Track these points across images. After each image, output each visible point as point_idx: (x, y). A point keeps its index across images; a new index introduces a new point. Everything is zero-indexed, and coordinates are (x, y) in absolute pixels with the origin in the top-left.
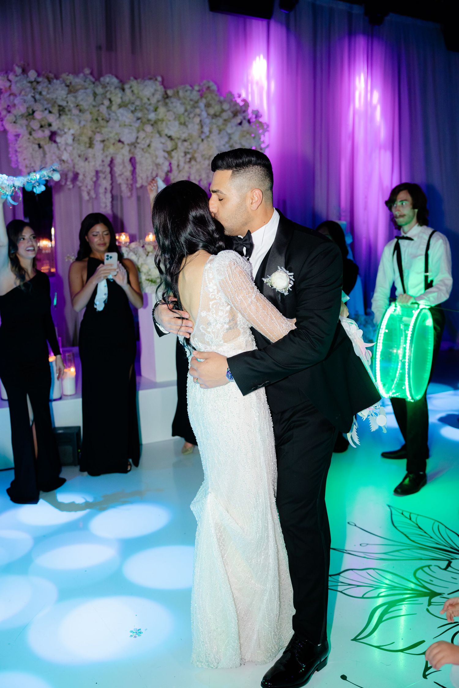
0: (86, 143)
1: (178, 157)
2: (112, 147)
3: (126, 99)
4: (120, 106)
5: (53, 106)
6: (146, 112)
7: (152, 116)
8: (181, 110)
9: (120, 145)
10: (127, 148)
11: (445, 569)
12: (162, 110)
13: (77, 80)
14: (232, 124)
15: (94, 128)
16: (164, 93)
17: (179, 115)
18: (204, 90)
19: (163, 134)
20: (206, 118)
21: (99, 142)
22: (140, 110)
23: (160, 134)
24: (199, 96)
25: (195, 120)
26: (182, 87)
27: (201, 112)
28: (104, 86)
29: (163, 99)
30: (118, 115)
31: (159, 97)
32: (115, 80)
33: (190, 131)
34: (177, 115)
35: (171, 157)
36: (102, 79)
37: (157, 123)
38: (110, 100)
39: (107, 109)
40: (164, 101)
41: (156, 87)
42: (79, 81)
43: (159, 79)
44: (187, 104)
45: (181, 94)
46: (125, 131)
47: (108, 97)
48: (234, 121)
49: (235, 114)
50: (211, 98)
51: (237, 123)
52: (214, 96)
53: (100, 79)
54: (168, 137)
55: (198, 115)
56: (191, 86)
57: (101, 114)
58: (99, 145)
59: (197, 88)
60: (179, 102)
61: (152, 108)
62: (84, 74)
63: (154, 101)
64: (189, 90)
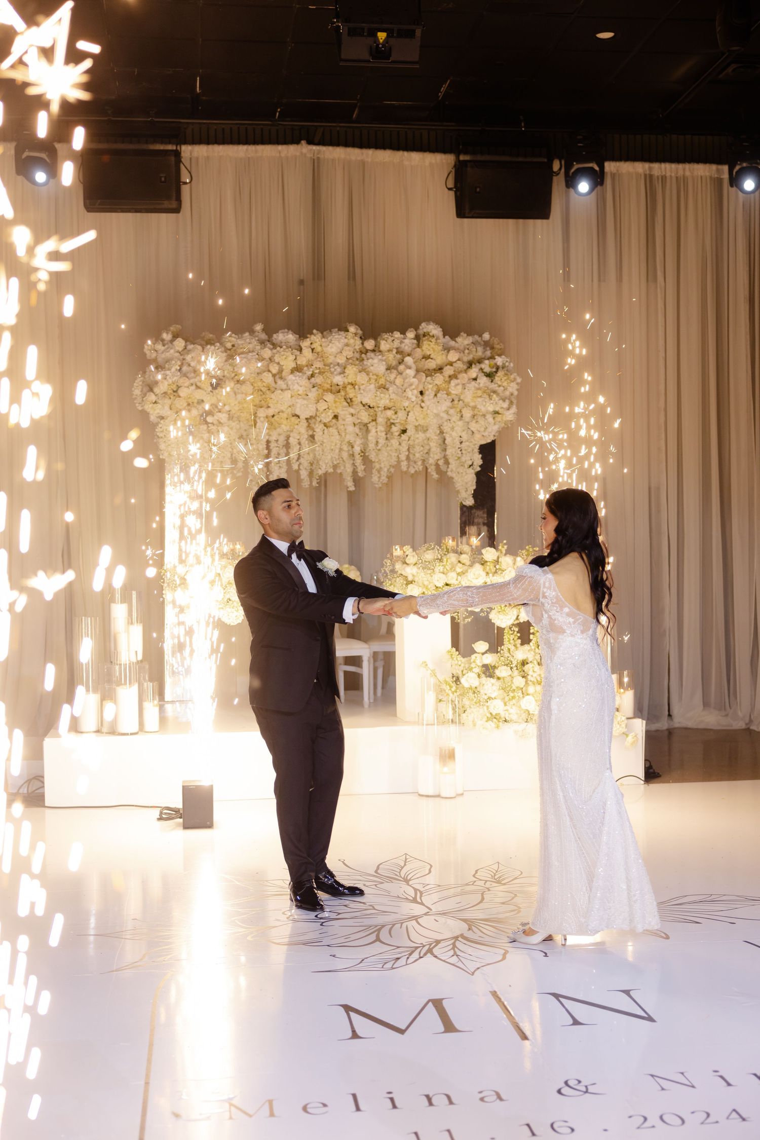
0: (248, 420)
1: (377, 432)
2: (285, 422)
3: (302, 361)
4: (292, 372)
6: (328, 375)
7: (338, 379)
8: (381, 368)
9: (294, 419)
10: (305, 424)
12: (351, 370)
13: (240, 342)
14: (459, 381)
15: (257, 402)
16: (361, 346)
17: (377, 376)
18: (421, 336)
19: (357, 401)
20: (414, 377)
21: (262, 419)
22: (319, 373)
23: (350, 402)
24: (415, 346)
25: (399, 381)
26: (386, 336)
27: (405, 369)
28: (275, 346)
29: (357, 355)
30: (290, 383)
31: (350, 354)
32: (291, 337)
33: (393, 396)
34: (373, 375)
35: (368, 431)
36: (275, 336)
37: (345, 387)
38: (278, 363)
39: (274, 376)
40: (360, 357)
41: (344, 341)
42: (243, 342)
43: (352, 329)
44: (392, 358)
45: (384, 346)
46: (300, 402)
47: (277, 361)
48: (464, 377)
49: (468, 365)
50: (428, 347)
51: (469, 379)
52: (432, 345)
53: (272, 336)
54: (364, 406)
55: (401, 374)
56: (403, 332)
57: (265, 384)
58: (262, 422)
59: (411, 334)
60: (380, 357)
61: (339, 369)
62: (252, 332)
63: (341, 360)
64: (397, 338)
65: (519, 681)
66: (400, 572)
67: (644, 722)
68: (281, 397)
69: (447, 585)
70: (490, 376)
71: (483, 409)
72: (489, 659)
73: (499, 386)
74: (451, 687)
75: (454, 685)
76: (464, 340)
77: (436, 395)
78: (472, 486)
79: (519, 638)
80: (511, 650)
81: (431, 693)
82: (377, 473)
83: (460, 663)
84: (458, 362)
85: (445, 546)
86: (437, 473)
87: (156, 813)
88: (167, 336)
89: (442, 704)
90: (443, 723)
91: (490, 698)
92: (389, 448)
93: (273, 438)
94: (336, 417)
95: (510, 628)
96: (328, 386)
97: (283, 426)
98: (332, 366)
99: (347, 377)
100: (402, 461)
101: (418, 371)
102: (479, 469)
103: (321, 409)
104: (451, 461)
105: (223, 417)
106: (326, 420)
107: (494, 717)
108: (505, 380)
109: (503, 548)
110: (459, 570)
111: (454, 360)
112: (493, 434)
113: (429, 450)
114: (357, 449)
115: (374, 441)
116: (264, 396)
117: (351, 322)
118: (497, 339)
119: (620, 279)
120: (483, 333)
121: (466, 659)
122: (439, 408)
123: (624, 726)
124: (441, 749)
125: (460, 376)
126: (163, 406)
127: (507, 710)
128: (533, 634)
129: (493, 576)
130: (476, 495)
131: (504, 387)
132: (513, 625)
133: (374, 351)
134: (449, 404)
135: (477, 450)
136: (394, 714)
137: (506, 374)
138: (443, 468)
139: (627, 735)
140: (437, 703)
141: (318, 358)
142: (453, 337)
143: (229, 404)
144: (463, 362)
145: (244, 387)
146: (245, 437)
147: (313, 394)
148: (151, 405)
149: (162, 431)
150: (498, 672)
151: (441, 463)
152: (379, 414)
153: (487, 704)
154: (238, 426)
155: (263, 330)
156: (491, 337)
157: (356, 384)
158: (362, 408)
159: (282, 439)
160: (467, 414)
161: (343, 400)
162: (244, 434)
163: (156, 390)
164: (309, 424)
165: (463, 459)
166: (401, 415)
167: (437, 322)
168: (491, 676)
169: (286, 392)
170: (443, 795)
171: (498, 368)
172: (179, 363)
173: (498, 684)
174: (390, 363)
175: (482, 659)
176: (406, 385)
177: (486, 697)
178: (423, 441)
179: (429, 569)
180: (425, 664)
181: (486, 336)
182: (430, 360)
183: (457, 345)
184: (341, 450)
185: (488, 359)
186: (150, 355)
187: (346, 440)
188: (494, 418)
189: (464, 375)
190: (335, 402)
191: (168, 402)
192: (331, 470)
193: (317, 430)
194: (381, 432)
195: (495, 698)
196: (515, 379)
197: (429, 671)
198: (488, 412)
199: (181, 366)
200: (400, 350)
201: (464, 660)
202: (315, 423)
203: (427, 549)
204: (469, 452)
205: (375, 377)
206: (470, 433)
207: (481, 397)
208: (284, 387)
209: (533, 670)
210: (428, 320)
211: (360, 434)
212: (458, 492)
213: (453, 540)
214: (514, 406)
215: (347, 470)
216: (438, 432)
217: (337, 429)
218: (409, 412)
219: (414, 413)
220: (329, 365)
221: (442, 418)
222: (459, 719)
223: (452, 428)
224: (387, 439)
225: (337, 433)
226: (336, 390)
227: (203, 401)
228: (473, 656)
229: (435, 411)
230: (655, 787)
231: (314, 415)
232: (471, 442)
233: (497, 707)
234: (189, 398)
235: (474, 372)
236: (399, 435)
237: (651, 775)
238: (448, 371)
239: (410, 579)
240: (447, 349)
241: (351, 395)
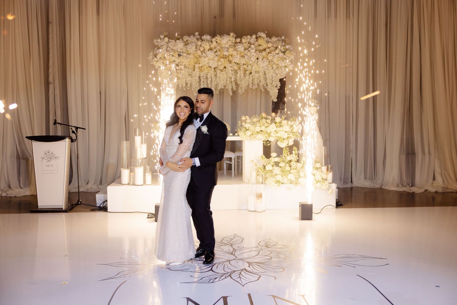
0: (192, 68)
1: (240, 73)
2: (206, 69)
3: (212, 46)
4: (209, 50)
6: (222, 51)
7: (226, 53)
8: (242, 49)
9: (209, 68)
10: (213, 70)
12: (231, 50)
13: (189, 39)
14: (271, 54)
15: (195, 61)
16: (235, 41)
17: (241, 52)
18: (258, 37)
19: (233, 61)
20: (255, 52)
21: (197, 68)
22: (219, 51)
23: (230, 62)
24: (255, 41)
25: (248, 54)
26: (244, 37)
27: (251, 50)
28: (202, 40)
29: (234, 44)
30: (207, 54)
31: (231, 44)
32: (208, 37)
33: (246, 60)
34: (239, 52)
35: (237, 73)
36: (203, 37)
37: (229, 56)
38: (203, 47)
39: (202, 52)
40: (235, 45)
41: (229, 39)
42: (190, 39)
43: (232, 34)
44: (246, 45)
45: (244, 41)
46: (211, 62)
47: (203, 46)
48: (274, 53)
49: (276, 48)
50: (260, 41)
51: (276, 54)
52: (262, 41)
53: (202, 37)
54: (236, 63)
55: (249, 51)
56: (251, 36)
57: (198, 55)
58: (197, 69)
59: (254, 36)
60: (242, 45)
61: (226, 50)
62: (194, 35)
63: (227, 46)
64: (249, 38)
65: (288, 168)
66: (244, 126)
67: (336, 185)
68: (204, 60)
69: (261, 131)
70: (284, 52)
71: (281, 65)
72: (277, 159)
73: (287, 56)
74: (262, 170)
75: (263, 169)
76: (274, 39)
77: (263, 60)
78: (276, 94)
79: (289, 152)
80: (286, 156)
81: (254, 172)
82: (241, 89)
83: (265, 161)
84: (272, 47)
85: (261, 116)
86: (263, 89)
87: (146, 215)
88: (162, 37)
89: (258, 176)
90: (259, 184)
91: (276, 174)
92: (245, 79)
93: (201, 75)
94: (225, 67)
95: (285, 148)
96: (222, 56)
97: (205, 71)
98: (224, 48)
99: (229, 52)
100: (250, 84)
101: (256, 50)
102: (279, 88)
103: (219, 64)
104: (268, 85)
105: (182, 67)
106: (221, 69)
107: (278, 182)
108: (289, 54)
109: (283, 117)
110: (266, 125)
111: (270, 46)
112: (284, 74)
113: (260, 80)
114: (233, 80)
115: (239, 77)
116: (198, 59)
117: (232, 32)
118: (287, 39)
119: (336, 17)
120: (282, 36)
121: (268, 159)
122: (264, 64)
123: (328, 186)
124: (257, 194)
125: (272, 52)
126: (160, 63)
127: (283, 179)
128: (294, 150)
129: (279, 128)
130: (277, 98)
131: (289, 57)
132: (286, 147)
133: (240, 43)
134: (268, 63)
135: (278, 81)
136: (242, 180)
137: (290, 52)
138: (266, 87)
139: (329, 190)
140: (256, 176)
141: (218, 45)
142: (270, 38)
143: (185, 62)
144: (274, 47)
145: (190, 56)
146: (191, 75)
147: (216, 59)
148: (155, 63)
149: (159, 72)
150: (280, 165)
151: (265, 85)
152: (241, 66)
153: (275, 177)
154: (188, 71)
155: (199, 35)
156: (285, 38)
157: (233, 55)
158: (235, 64)
159: (205, 76)
160: (275, 67)
161: (228, 61)
162: (191, 73)
163: (157, 57)
164: (215, 70)
165: (273, 84)
166: (250, 67)
167: (264, 32)
168: (278, 166)
169: (206, 58)
170: (257, 211)
171: (287, 50)
172: (166, 47)
173: (280, 169)
174: (246, 47)
175: (274, 159)
176: (251, 56)
177: (275, 174)
178: (258, 77)
179: (254, 125)
180: (253, 161)
181: (283, 38)
182: (261, 46)
183: (271, 41)
184: (227, 80)
185: (283, 46)
186: (156, 44)
187: (229, 76)
188: (285, 69)
189: (274, 52)
190: (224, 62)
191: (162, 61)
192: (223, 88)
193: (218, 72)
194: (242, 73)
195: (279, 174)
196: (293, 54)
197: (254, 164)
198: (282, 66)
199: (167, 48)
200: (250, 42)
201: (267, 160)
202: (217, 70)
203: (255, 117)
204: (275, 81)
205: (240, 52)
206: (276, 74)
207: (280, 60)
208: (205, 56)
209: (293, 164)
210: (261, 31)
211: (234, 74)
212: (271, 96)
213: (265, 114)
214: (292, 64)
215: (229, 87)
216: (264, 74)
217: (225, 72)
218: (252, 66)
219: (254, 66)
220: (223, 48)
221: (265, 68)
222: (264, 182)
223: (269, 72)
224: (245, 76)
225: (225, 74)
226: (225, 57)
227: (175, 61)
228: (271, 158)
229: (262, 66)
230: (340, 210)
231: (217, 67)
232: (276, 78)
233: (279, 178)
234: (170, 60)
235: (277, 51)
236: (249, 75)
237: (339, 205)
238: (268, 50)
239: (247, 128)
240: (268, 42)
241: (231, 59)
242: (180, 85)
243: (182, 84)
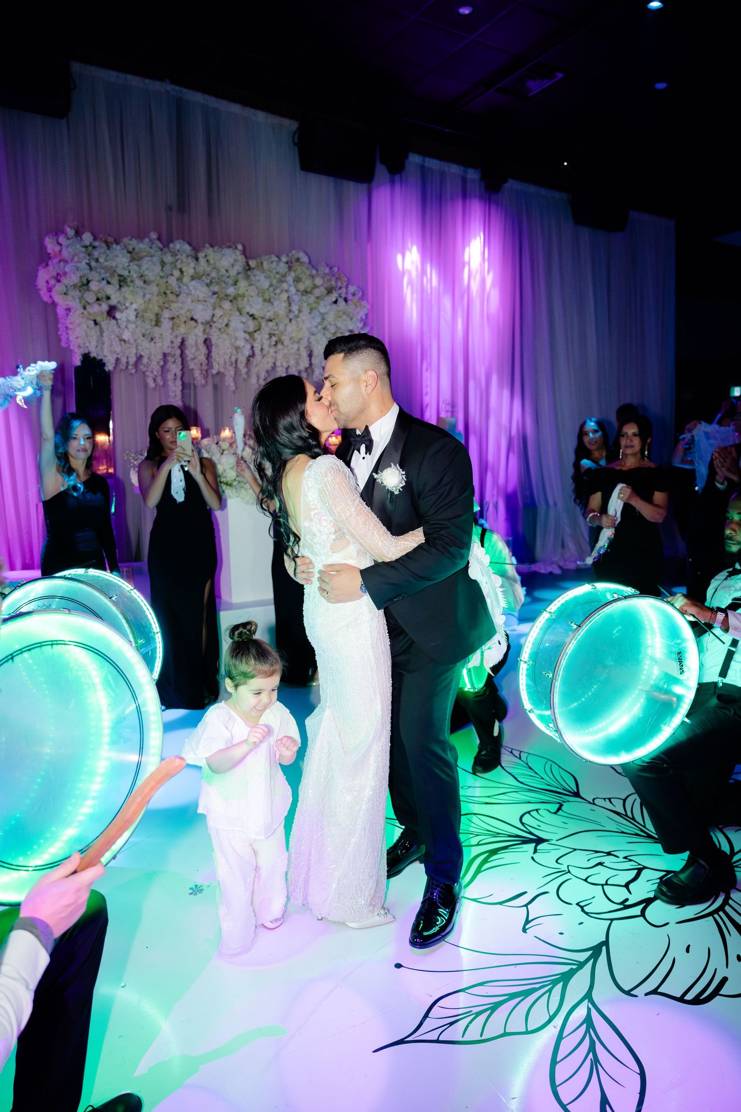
0: (151, 320)
1: (262, 339)
2: (183, 325)
3: (200, 270)
4: (193, 278)
5: (112, 275)
6: (224, 285)
7: (231, 291)
8: (266, 284)
9: (192, 322)
10: (201, 328)
11: (555, 813)
12: (243, 284)
13: (140, 246)
14: (324, 302)
15: (161, 303)
16: (246, 264)
17: (263, 291)
18: (293, 262)
19: (245, 311)
20: (295, 294)
21: (164, 320)
22: (216, 283)
23: (240, 312)
25: (282, 297)
26: (265, 257)
27: (289, 287)
28: (174, 253)
29: (245, 270)
30: (191, 288)
31: (239, 269)
32: (187, 248)
34: (259, 289)
36: (172, 245)
37: (237, 298)
38: (180, 269)
39: (176, 281)
40: (247, 273)
41: (234, 256)
42: (143, 247)
43: (239, 247)
44: (274, 276)
45: (265, 266)
46: (198, 307)
47: (178, 266)
49: (329, 290)
50: (301, 271)
51: (331, 302)
53: (169, 245)
55: (285, 290)
56: (278, 257)
57: (169, 287)
58: (168, 323)
59: (284, 259)
60: (264, 275)
61: (231, 282)
62: (150, 239)
63: (233, 273)
68: (182, 300)
70: (346, 301)
73: (353, 310)
76: (324, 270)
77: (309, 312)
82: (255, 376)
84: (321, 287)
88: (70, 231)
96: (224, 295)
97: (181, 328)
98: (225, 278)
99: (238, 289)
103: (217, 315)
105: (131, 314)
106: (221, 326)
108: (358, 305)
111: (319, 285)
116: (166, 299)
125: (324, 298)
126: (72, 298)
131: (358, 310)
133: (257, 269)
137: (358, 301)
141: (213, 269)
143: (137, 303)
144: (326, 287)
145: (150, 287)
146: (149, 335)
148: (59, 297)
152: (262, 324)
154: (143, 325)
155: (159, 239)
157: (245, 296)
158: (249, 317)
159: (178, 341)
161: (235, 309)
162: (148, 332)
163: (65, 281)
164: (206, 328)
166: (281, 326)
169: (188, 297)
171: (350, 296)
172: (88, 257)
174: (272, 281)
181: (336, 270)
183: (319, 273)
189: (328, 298)
190: (229, 310)
191: (77, 294)
193: (214, 334)
196: (364, 305)
199: (89, 261)
202: (211, 328)
208: (186, 291)
216: (307, 344)
217: (228, 334)
220: (222, 277)
225: (228, 338)
227: (110, 298)
229: (308, 325)
231: (211, 320)
234: (100, 292)
235: (334, 296)
236: (275, 345)
238: (316, 293)
240: (313, 275)
241: (241, 306)
242: (124, 360)
243: (128, 358)
